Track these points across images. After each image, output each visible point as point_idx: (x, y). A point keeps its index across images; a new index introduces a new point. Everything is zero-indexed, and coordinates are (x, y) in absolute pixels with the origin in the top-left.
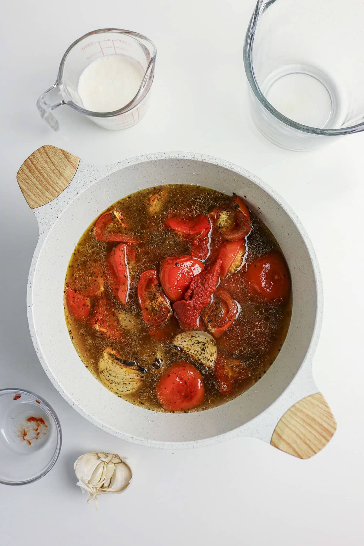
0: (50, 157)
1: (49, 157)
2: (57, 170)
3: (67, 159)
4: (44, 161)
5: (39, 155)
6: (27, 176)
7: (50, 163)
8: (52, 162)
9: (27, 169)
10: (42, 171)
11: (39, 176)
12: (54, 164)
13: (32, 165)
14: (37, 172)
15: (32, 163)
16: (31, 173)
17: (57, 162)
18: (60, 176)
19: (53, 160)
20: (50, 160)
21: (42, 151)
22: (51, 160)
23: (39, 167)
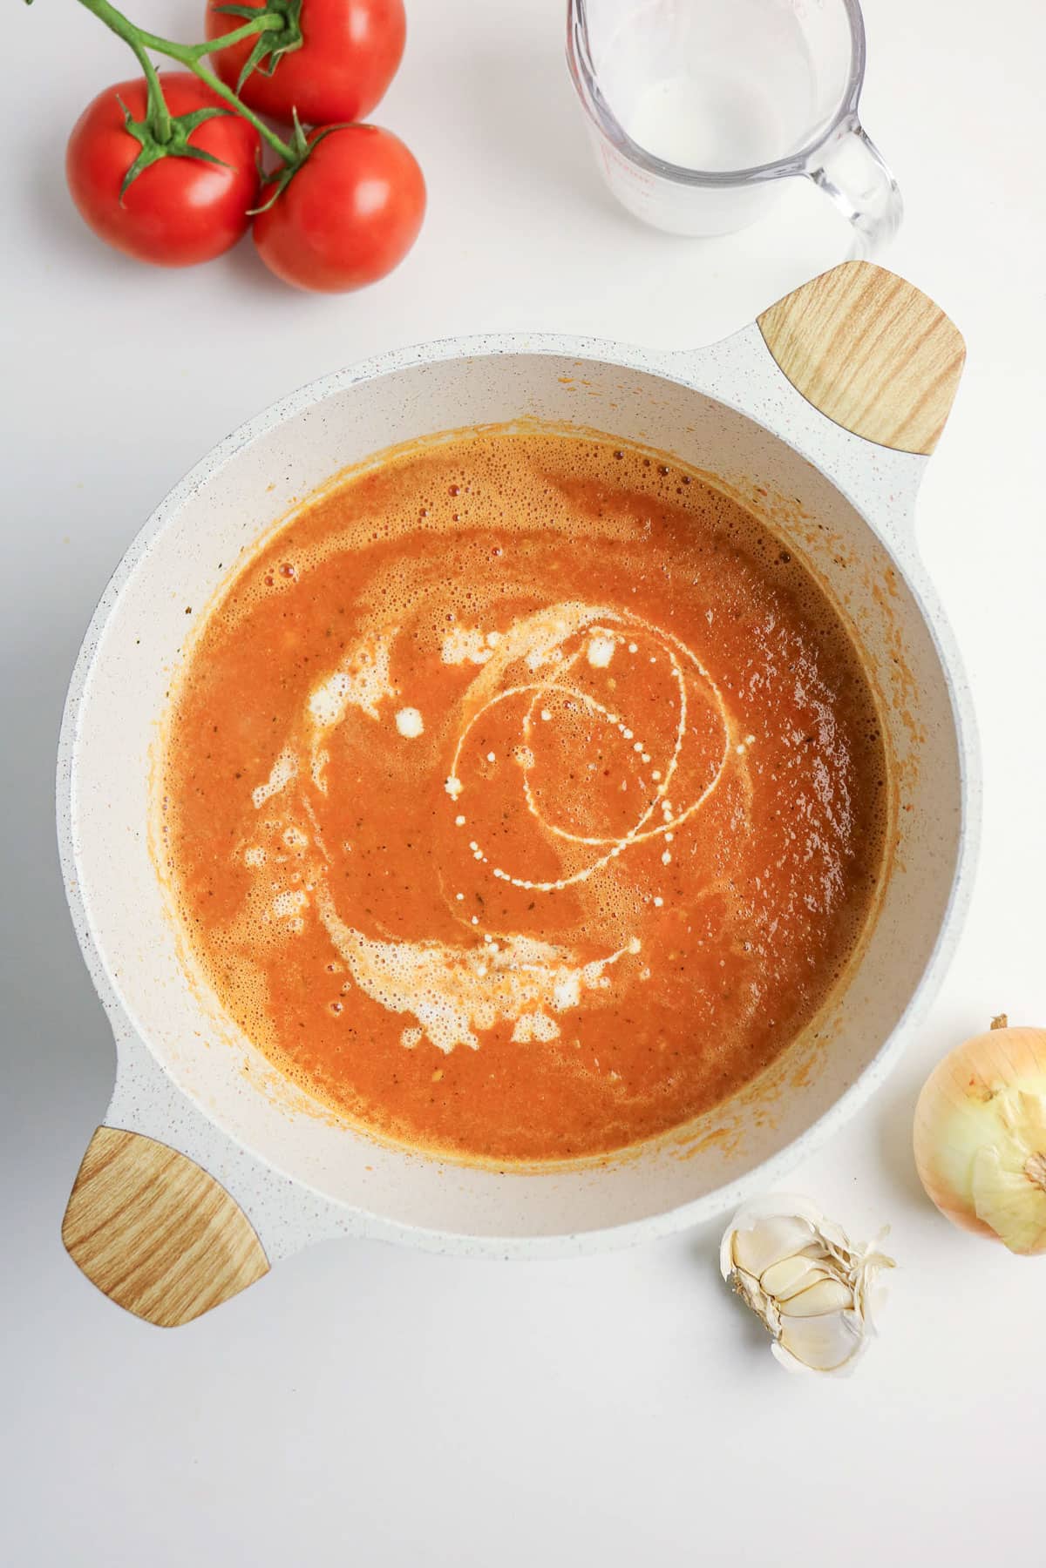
0: (100, 1223)
1: (100, 1228)
2: (138, 1196)
3: (102, 1168)
4: (115, 1242)
5: (95, 1261)
6: (165, 1292)
7: (118, 1223)
8: (117, 1215)
9: (144, 1297)
10: (147, 1244)
11: (161, 1252)
12: (122, 1210)
13: (129, 1280)
14: (151, 1262)
15: (122, 1280)
16: (156, 1281)
17: (115, 1198)
18: (159, 1186)
19: (108, 1213)
20: (109, 1224)
21: (81, 1253)
22: (111, 1219)
23: (135, 1256)
